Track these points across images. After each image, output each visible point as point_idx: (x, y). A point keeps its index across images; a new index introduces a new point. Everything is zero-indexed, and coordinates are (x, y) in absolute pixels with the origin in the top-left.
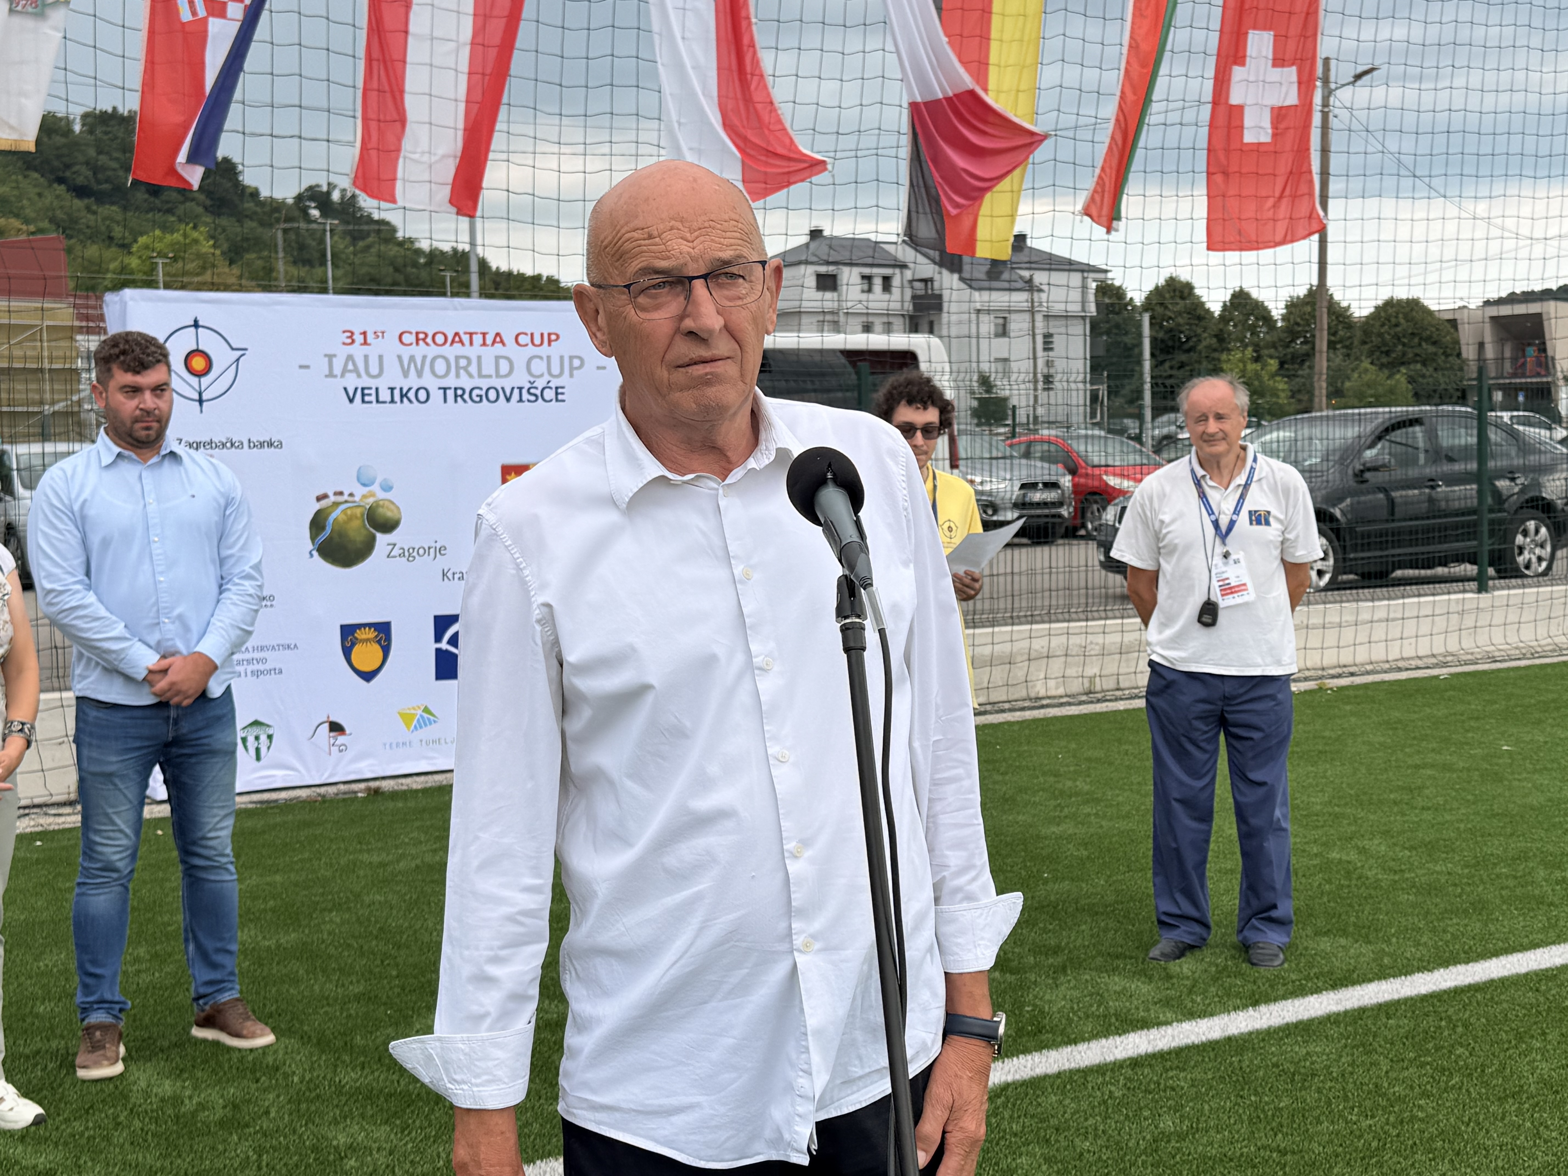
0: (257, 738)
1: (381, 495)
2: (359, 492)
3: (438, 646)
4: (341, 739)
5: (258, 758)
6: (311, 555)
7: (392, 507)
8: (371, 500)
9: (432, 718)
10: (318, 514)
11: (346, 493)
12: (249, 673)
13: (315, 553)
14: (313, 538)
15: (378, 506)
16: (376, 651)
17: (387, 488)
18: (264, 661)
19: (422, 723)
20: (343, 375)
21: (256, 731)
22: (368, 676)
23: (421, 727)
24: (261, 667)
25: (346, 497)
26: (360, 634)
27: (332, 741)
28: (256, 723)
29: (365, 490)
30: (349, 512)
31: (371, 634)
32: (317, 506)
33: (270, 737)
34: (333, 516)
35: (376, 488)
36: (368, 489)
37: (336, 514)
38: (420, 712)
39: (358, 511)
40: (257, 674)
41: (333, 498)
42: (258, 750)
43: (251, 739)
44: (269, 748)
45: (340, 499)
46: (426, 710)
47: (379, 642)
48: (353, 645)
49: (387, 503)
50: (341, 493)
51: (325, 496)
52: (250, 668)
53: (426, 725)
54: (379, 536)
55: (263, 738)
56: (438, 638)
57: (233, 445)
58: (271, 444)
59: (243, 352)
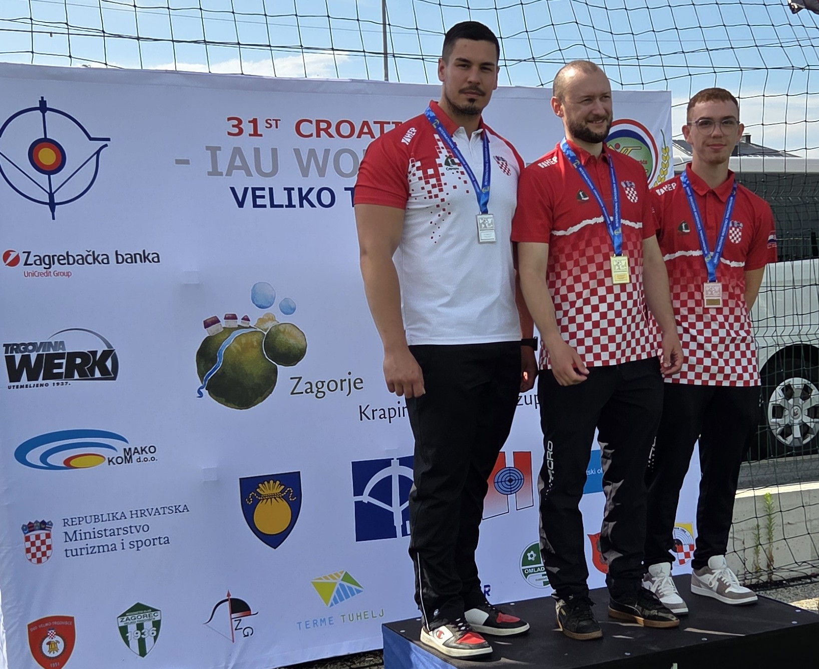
0: (140, 627)
1: (281, 318)
2: (255, 315)
3: (359, 498)
4: (246, 621)
5: (143, 652)
6: (201, 395)
7: (295, 332)
8: (269, 325)
9: (354, 587)
10: (207, 342)
11: (240, 317)
12: (127, 545)
13: (205, 391)
14: (201, 374)
15: (279, 331)
16: (284, 509)
17: (289, 310)
18: (146, 528)
19: (343, 594)
20: (229, 173)
21: (139, 617)
22: (274, 541)
23: (342, 600)
24: (142, 536)
25: (239, 322)
26: (264, 490)
27: (235, 624)
28: (139, 608)
29: (262, 313)
30: (243, 340)
31: (276, 488)
32: (205, 334)
33: (157, 624)
34: (225, 345)
35: (274, 310)
36: (266, 311)
37: (229, 342)
38: (339, 581)
39: (255, 339)
40: (137, 545)
41: (224, 323)
42: (142, 642)
43: (132, 628)
44: (155, 638)
45: (232, 324)
46: (347, 578)
47: (286, 498)
48: (256, 502)
49: (288, 328)
50: (234, 317)
51: (216, 321)
52: (128, 538)
53: (347, 597)
54: (280, 368)
55: (148, 625)
56: (358, 491)
57: (95, 259)
58: (145, 258)
59: (105, 143)
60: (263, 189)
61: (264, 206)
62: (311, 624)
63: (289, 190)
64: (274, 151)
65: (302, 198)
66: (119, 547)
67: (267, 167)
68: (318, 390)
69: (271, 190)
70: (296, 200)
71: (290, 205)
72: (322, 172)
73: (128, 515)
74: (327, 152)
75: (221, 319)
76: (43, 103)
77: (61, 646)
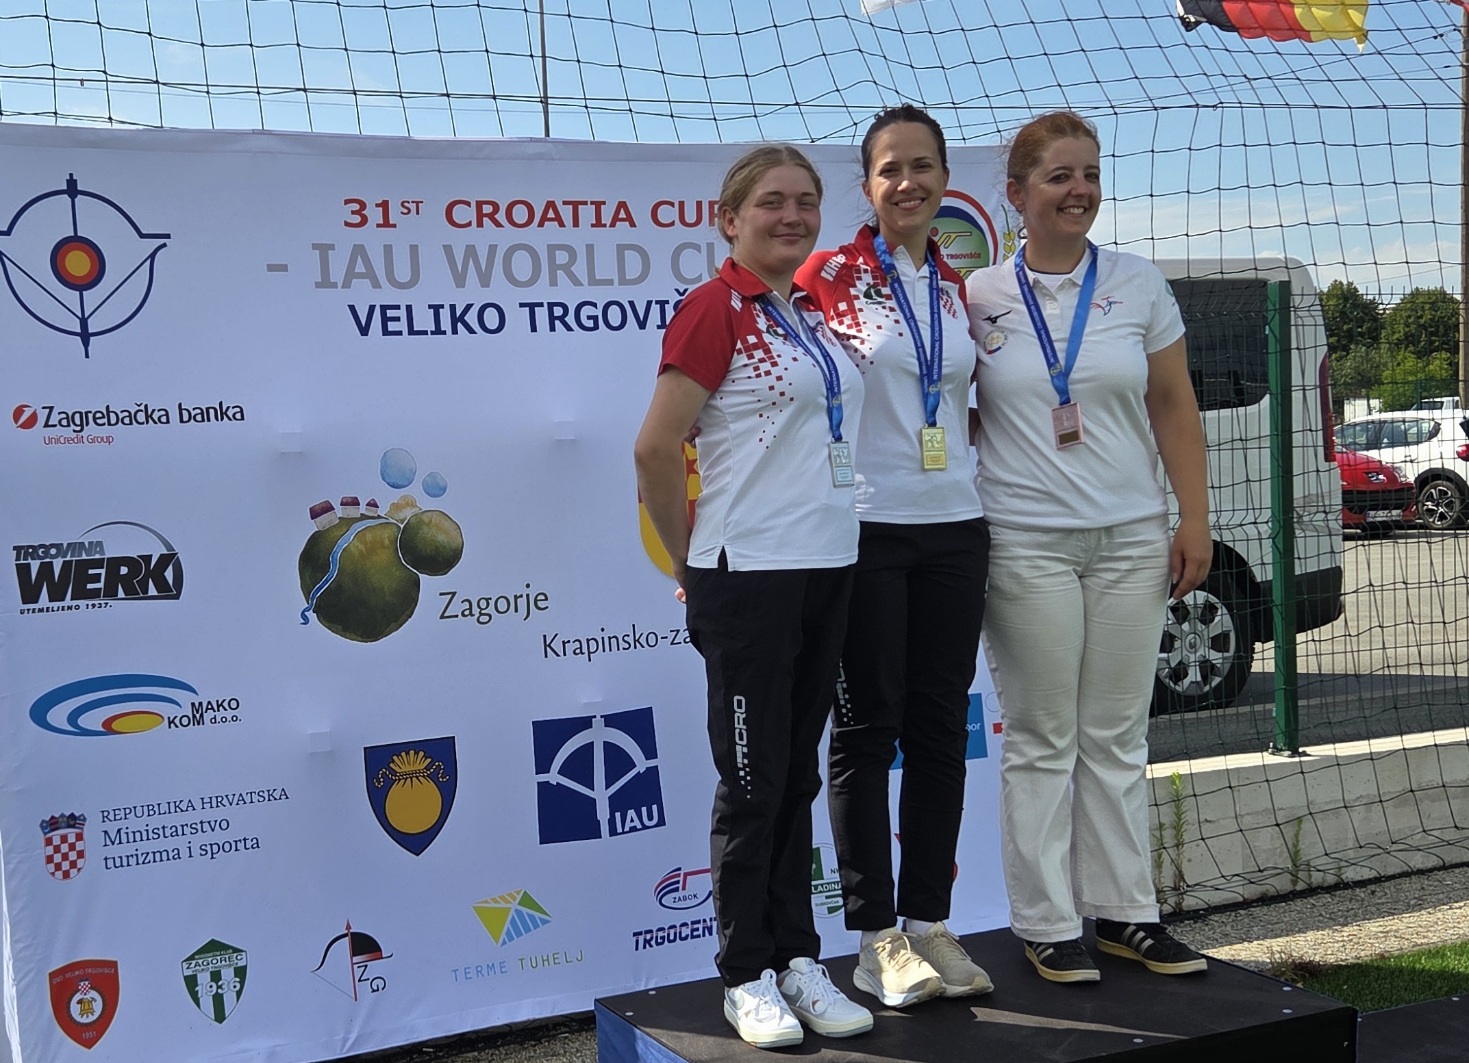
0: (216, 976)
1: (426, 503)
2: (387, 498)
3: (543, 778)
4: (375, 968)
5: (220, 1016)
6: (306, 620)
7: (447, 524)
8: (407, 514)
9: (537, 915)
10: (314, 540)
11: (363, 502)
12: (196, 851)
13: (312, 615)
14: (307, 590)
15: (421, 522)
16: (430, 793)
17: (436, 489)
18: (225, 825)
19: (521, 926)
21: (213, 961)
22: (416, 843)
23: (519, 934)
25: (363, 509)
26: (401, 765)
27: (358, 972)
28: (214, 947)
29: (397, 495)
30: (369, 536)
31: (418, 763)
32: (312, 527)
33: (241, 973)
34: (343, 544)
35: (415, 491)
36: (403, 491)
37: (348, 540)
38: (515, 905)
39: (386, 535)
41: (339, 511)
42: (218, 1000)
43: (204, 979)
44: (239, 994)
45: (352, 512)
46: (527, 901)
47: (433, 777)
48: (389, 784)
49: (436, 519)
50: (355, 502)
51: (327, 508)
53: (528, 930)
54: (424, 578)
55: (228, 974)
56: (542, 765)
57: (149, 417)
58: (222, 413)
59: (162, 241)
60: (397, 307)
61: (400, 333)
62: (473, 974)
63: (436, 309)
64: (414, 249)
65: (455, 320)
66: (184, 853)
67: (403, 274)
68: (480, 611)
69: (409, 308)
70: (446, 324)
71: (438, 331)
72: (485, 280)
73: (198, 805)
74: (493, 249)
75: (336, 504)
76: (72, 182)
77: (98, 1007)
